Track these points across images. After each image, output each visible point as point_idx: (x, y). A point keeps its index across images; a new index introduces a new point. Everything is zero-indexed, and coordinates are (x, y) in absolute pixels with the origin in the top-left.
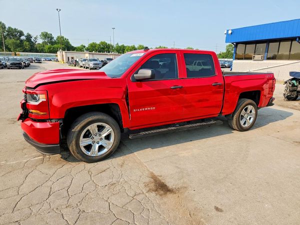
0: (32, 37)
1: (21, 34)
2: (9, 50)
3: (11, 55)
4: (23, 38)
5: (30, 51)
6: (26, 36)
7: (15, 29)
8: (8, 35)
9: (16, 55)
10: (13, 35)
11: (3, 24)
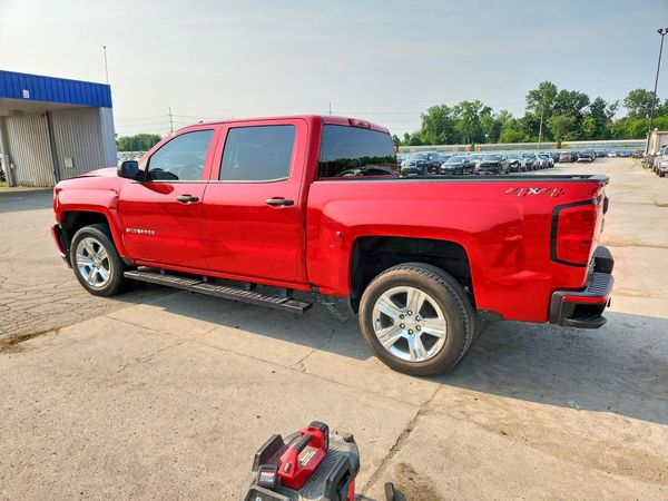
0: (604, 106)
1: (584, 100)
2: (550, 137)
3: (549, 147)
4: (586, 110)
5: (594, 137)
6: (592, 106)
7: (574, 94)
8: (556, 107)
9: (559, 148)
10: (565, 107)
11: (553, 86)
